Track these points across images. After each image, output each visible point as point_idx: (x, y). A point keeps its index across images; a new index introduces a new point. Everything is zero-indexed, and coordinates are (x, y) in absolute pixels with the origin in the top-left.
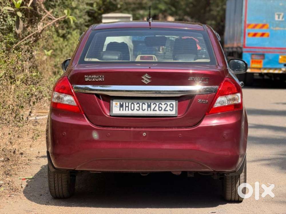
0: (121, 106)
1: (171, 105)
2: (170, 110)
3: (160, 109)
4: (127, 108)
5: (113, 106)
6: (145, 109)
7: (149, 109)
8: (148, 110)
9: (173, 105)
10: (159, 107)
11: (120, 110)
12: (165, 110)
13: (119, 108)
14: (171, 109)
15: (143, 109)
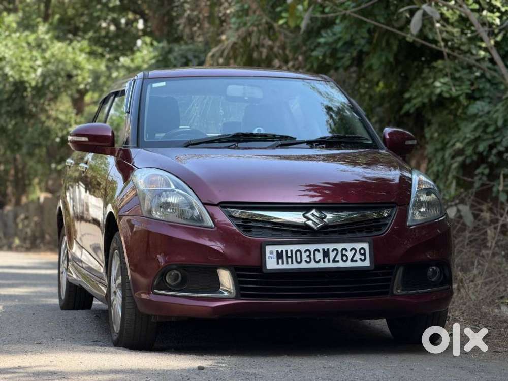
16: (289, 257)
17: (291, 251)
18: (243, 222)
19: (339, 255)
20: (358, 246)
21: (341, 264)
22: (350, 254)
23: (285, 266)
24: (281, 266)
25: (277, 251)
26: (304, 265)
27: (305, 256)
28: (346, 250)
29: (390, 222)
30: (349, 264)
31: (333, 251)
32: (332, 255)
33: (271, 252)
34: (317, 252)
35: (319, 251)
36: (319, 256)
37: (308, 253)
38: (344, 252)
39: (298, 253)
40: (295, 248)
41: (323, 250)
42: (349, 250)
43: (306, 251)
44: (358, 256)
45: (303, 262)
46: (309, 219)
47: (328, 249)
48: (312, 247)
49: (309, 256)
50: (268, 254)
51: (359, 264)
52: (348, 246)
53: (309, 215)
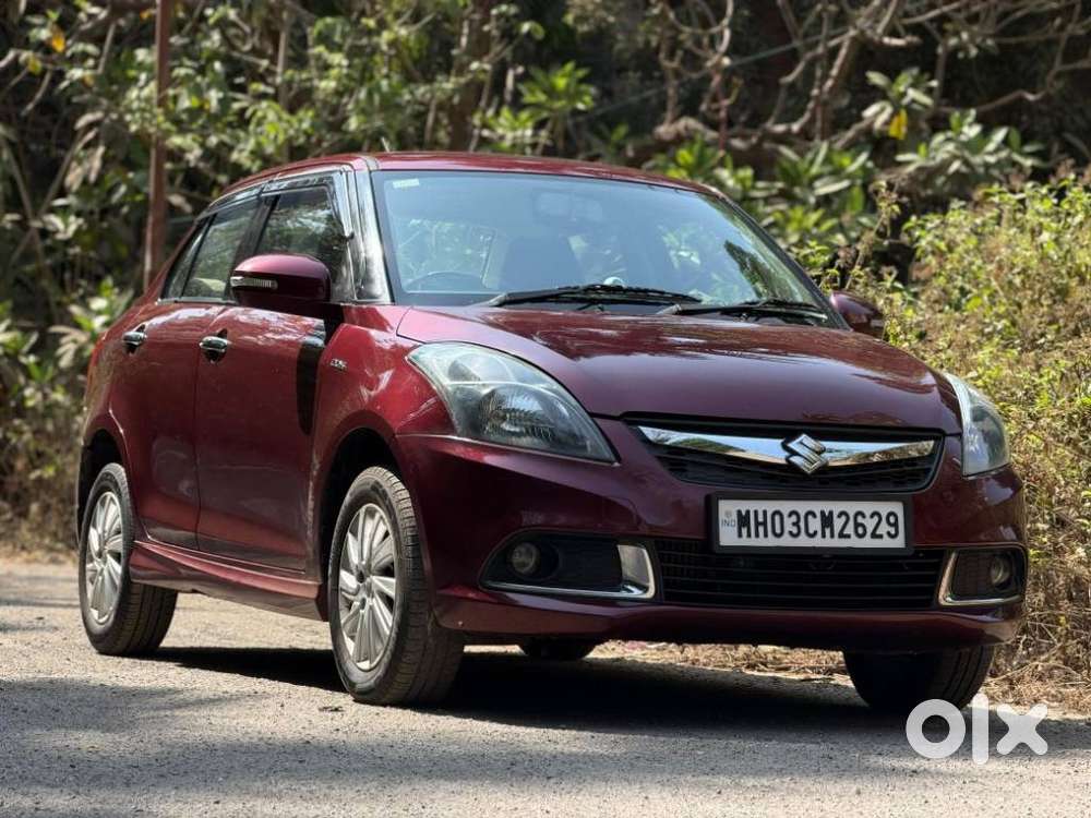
16: (761, 524)
17: (765, 513)
18: (669, 453)
19: (851, 523)
20: (884, 508)
21: (854, 542)
22: (870, 524)
23: (753, 542)
24: (745, 542)
25: (739, 512)
26: (786, 541)
27: (789, 522)
28: (864, 516)
29: (933, 467)
30: (868, 542)
31: (839, 516)
32: (838, 523)
33: (728, 514)
34: (810, 517)
35: (814, 516)
36: (815, 525)
37: (794, 518)
38: (860, 519)
39: (777, 518)
40: (770, 506)
41: (822, 513)
42: (868, 514)
43: (790, 515)
44: (884, 529)
45: (786, 534)
46: (794, 453)
47: (831, 513)
48: (802, 507)
49: (796, 524)
50: (722, 516)
51: (886, 543)
52: (868, 507)
53: (793, 445)
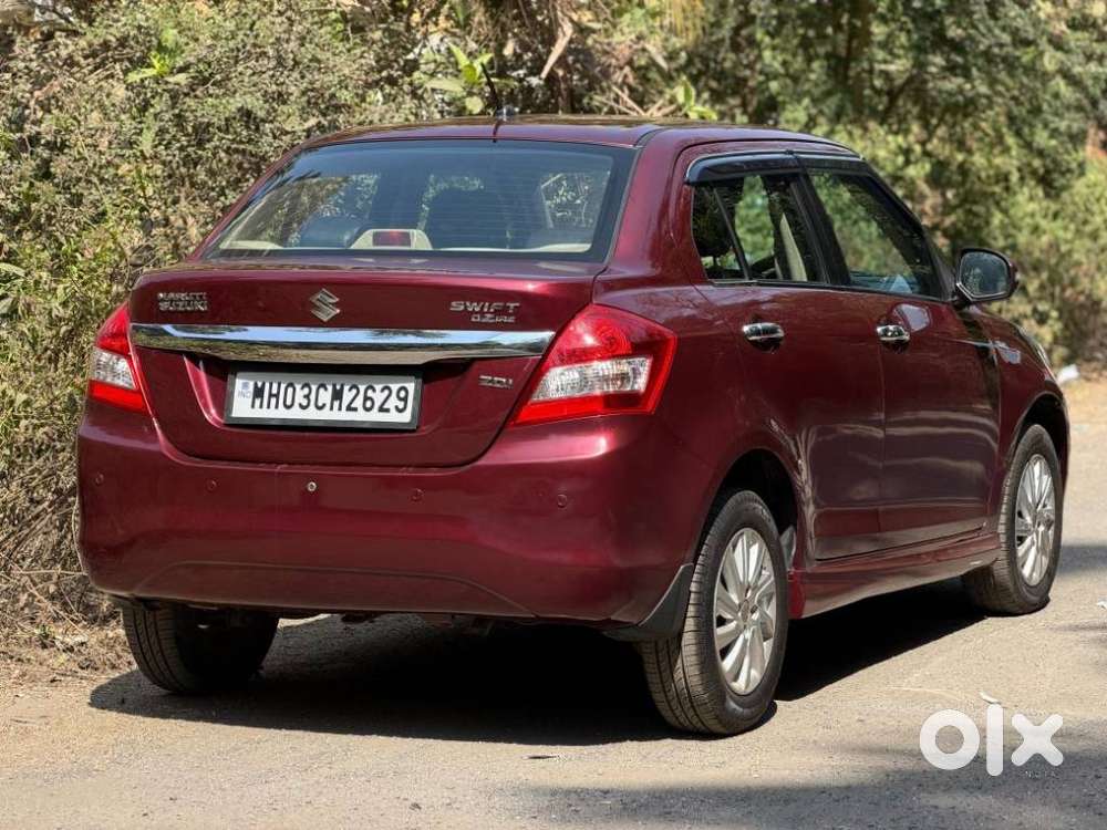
0: (258, 393)
1: (402, 394)
2: (397, 407)
3: (369, 404)
4: (273, 400)
5: (236, 394)
6: (324, 405)
7: (336, 404)
8: (332, 408)
9: (407, 392)
10: (366, 398)
11: (253, 406)
12: (382, 409)
13: (251, 400)
14: (401, 405)
15: (320, 404)
